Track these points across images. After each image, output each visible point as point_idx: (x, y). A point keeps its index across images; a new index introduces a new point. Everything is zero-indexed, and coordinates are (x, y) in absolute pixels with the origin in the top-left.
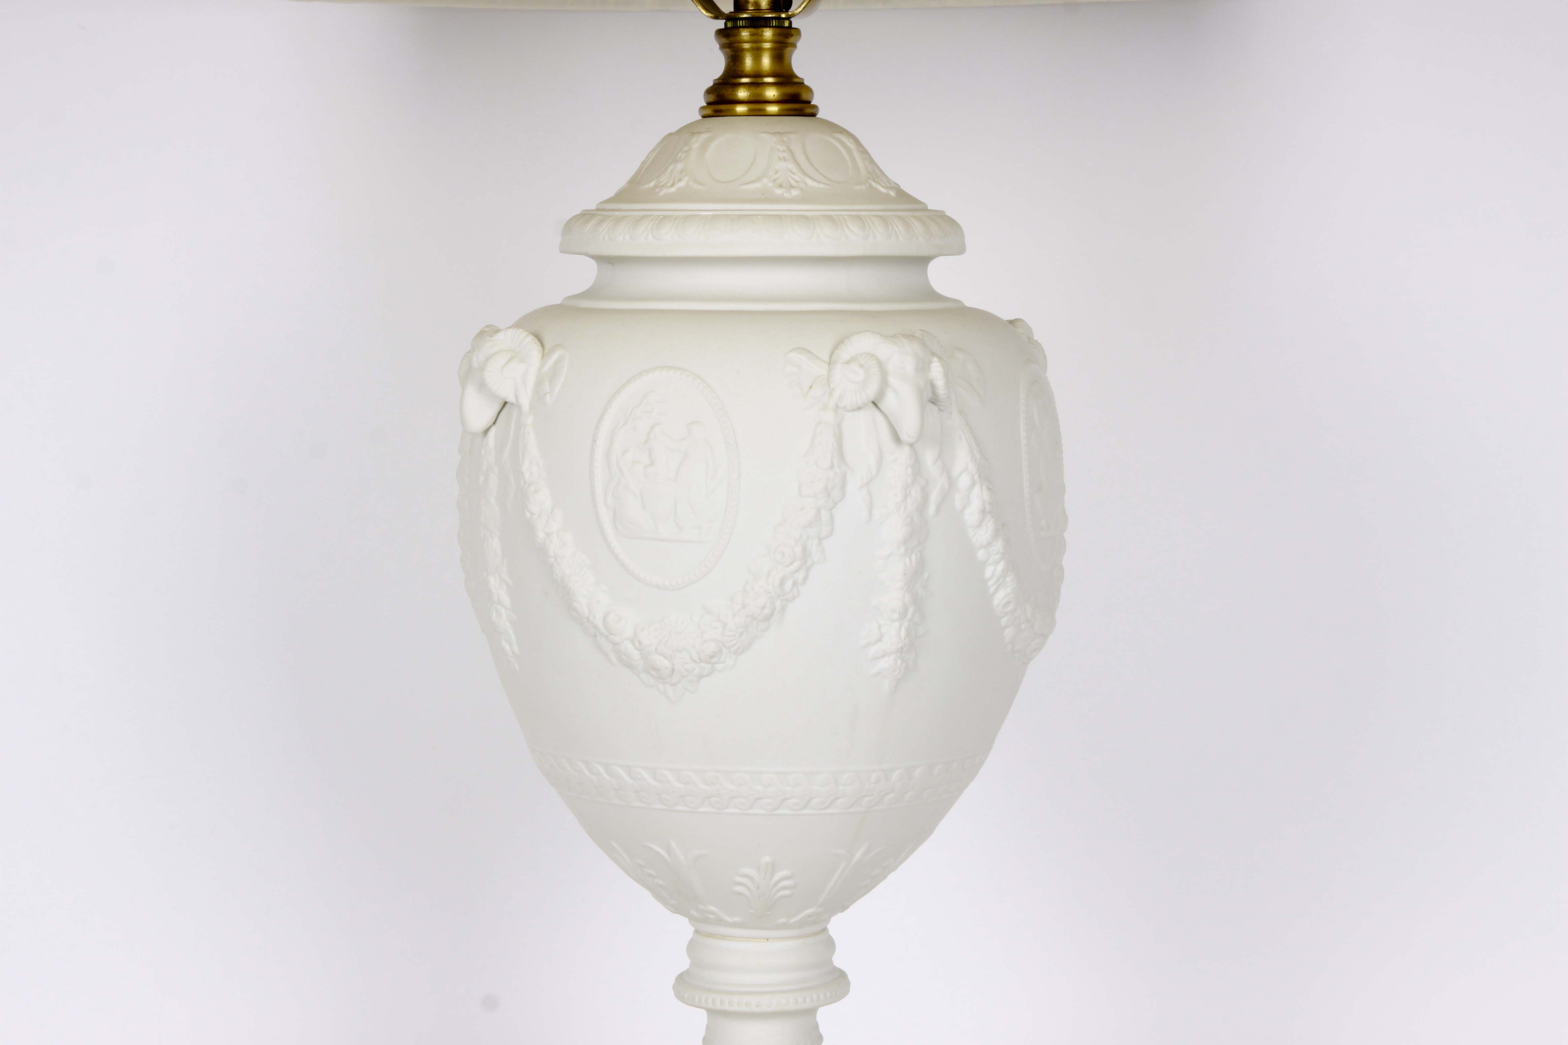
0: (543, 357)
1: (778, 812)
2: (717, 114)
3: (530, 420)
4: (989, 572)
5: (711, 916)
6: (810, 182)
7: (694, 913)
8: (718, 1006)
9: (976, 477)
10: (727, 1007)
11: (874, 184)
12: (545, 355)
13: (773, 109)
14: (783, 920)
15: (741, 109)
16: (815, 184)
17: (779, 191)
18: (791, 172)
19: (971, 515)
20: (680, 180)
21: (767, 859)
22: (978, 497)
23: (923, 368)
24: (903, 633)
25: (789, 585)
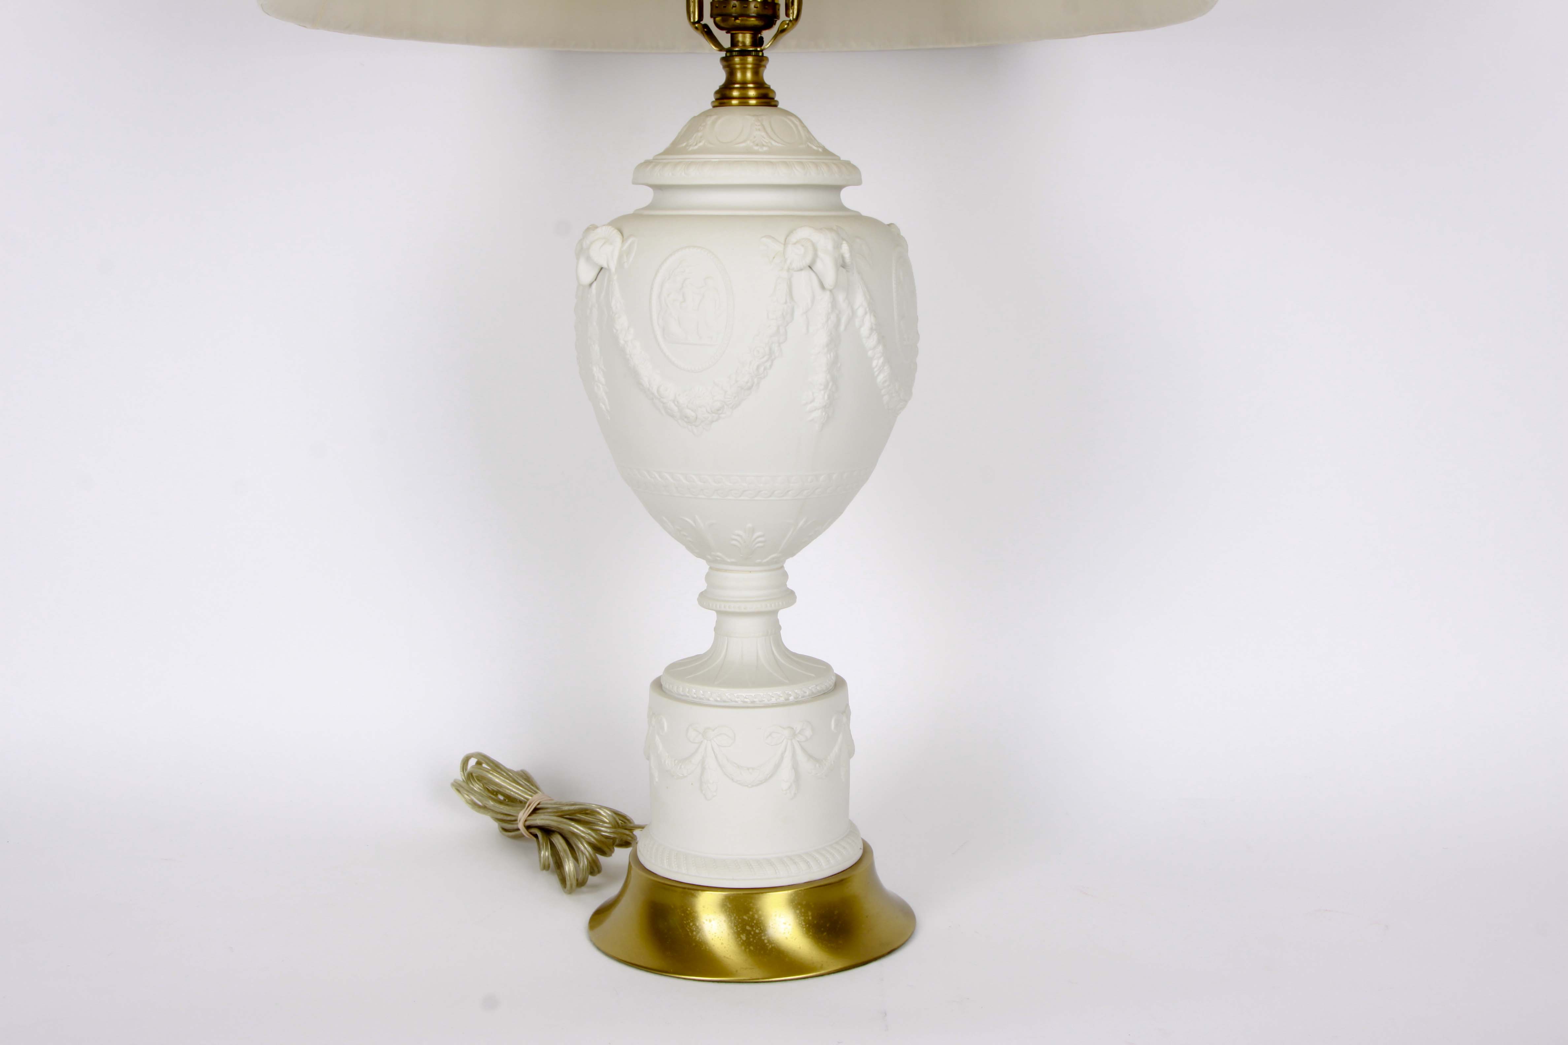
0: (623, 241)
1: (756, 498)
2: (721, 105)
3: (615, 277)
4: (874, 363)
5: (719, 559)
6: (773, 143)
7: (709, 557)
8: (723, 609)
9: (867, 309)
10: (728, 609)
11: (810, 145)
12: (624, 241)
13: (753, 102)
14: (759, 561)
15: (734, 102)
16: (777, 144)
17: (756, 148)
18: (763, 137)
19: (865, 331)
20: (700, 142)
21: (750, 525)
22: (869, 320)
23: (837, 247)
24: (826, 397)
25: (762, 369)
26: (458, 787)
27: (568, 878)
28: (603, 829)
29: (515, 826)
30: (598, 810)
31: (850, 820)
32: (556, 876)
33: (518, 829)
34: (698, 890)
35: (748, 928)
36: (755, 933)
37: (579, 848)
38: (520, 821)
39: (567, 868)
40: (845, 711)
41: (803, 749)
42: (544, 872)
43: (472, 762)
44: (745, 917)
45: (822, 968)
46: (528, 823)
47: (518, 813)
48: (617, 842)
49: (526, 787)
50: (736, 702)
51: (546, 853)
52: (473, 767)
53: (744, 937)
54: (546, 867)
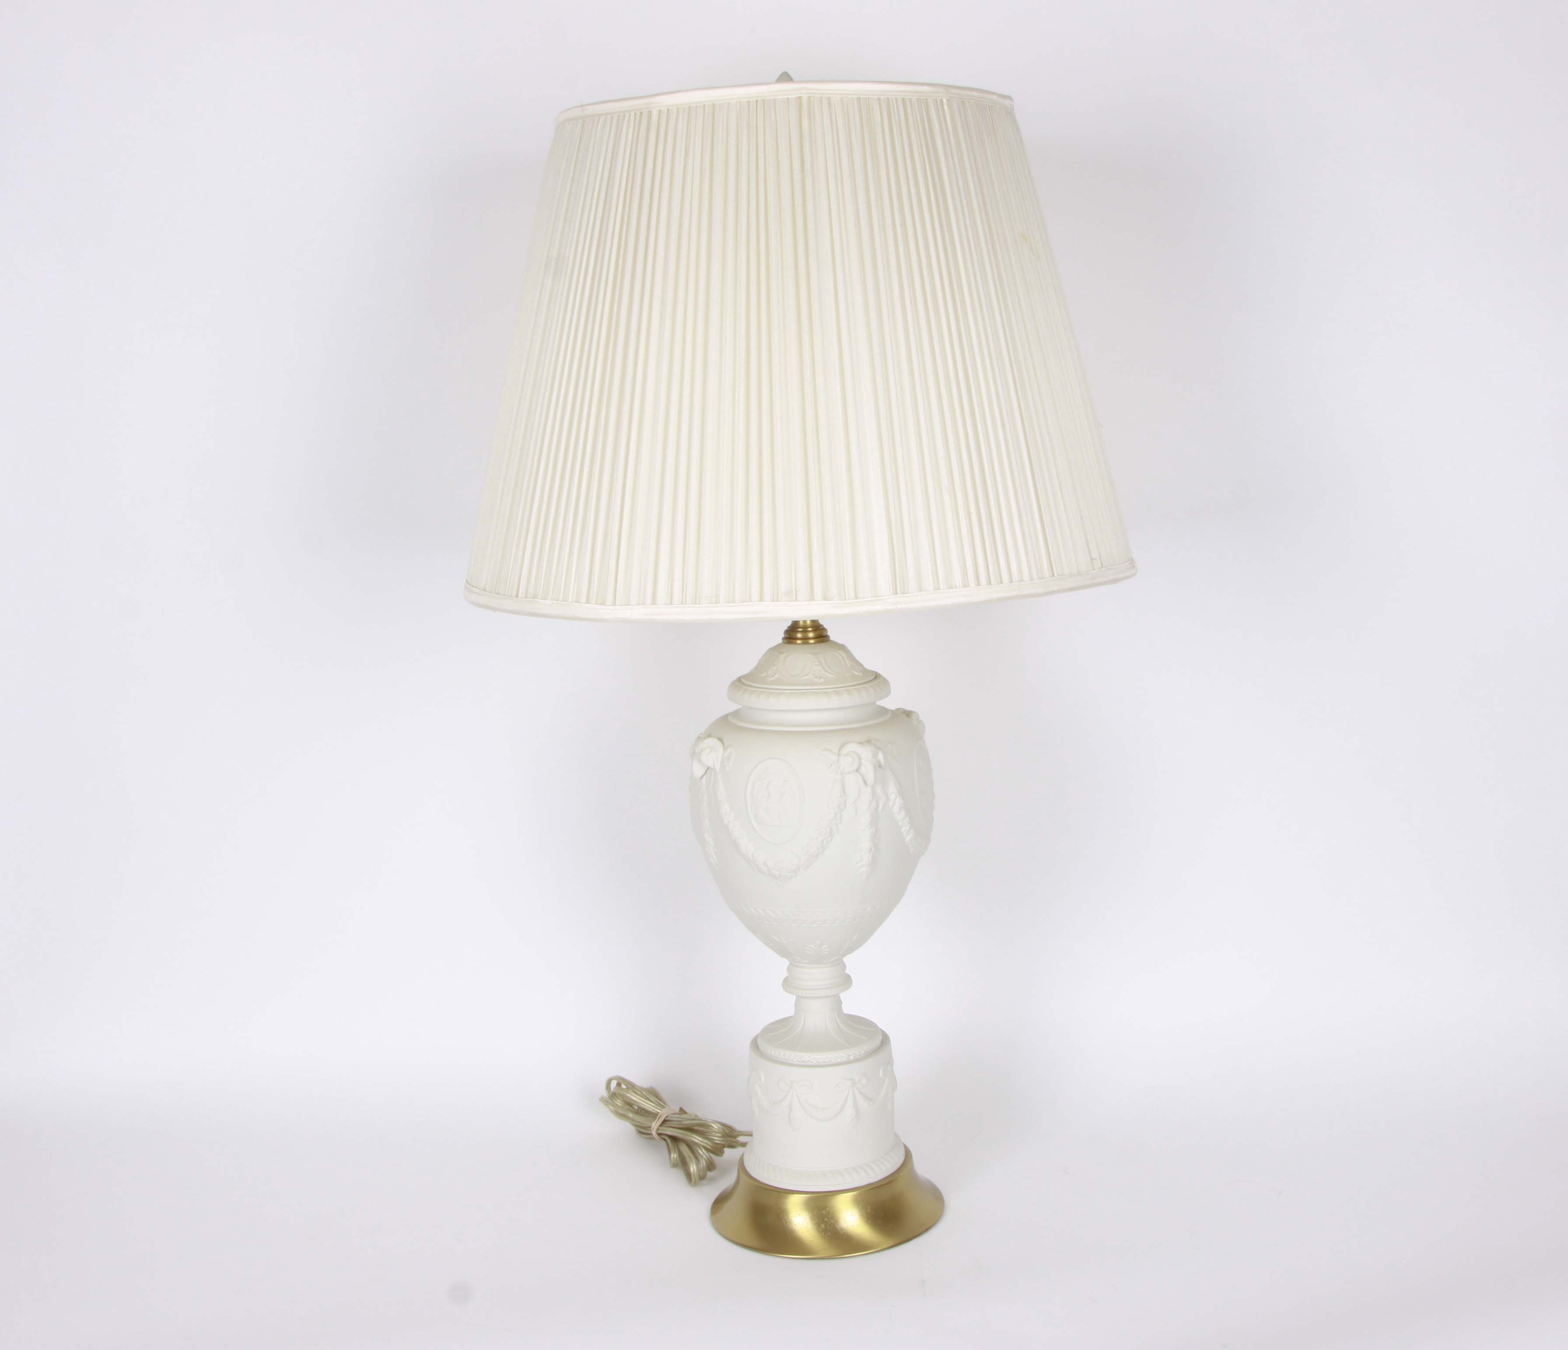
0: (724, 750)
1: (823, 926)
2: (790, 643)
3: (720, 776)
4: (903, 829)
5: (797, 959)
6: (828, 675)
7: (789, 957)
8: (800, 992)
9: (897, 794)
10: (805, 993)
11: (853, 671)
12: (725, 749)
13: (812, 641)
14: (825, 960)
15: (799, 642)
16: (830, 675)
17: (816, 680)
18: (820, 670)
19: (896, 809)
20: (776, 674)
21: (819, 941)
22: (899, 802)
23: (875, 755)
24: (870, 858)
25: (825, 842)
26: (602, 1099)
27: (693, 1177)
28: (716, 1138)
29: (649, 1132)
30: (711, 1124)
31: (895, 1133)
32: (683, 1172)
33: (651, 1134)
34: (790, 1194)
35: (826, 1219)
36: (831, 1223)
37: (699, 1154)
38: (653, 1129)
39: (692, 1170)
40: (890, 1062)
41: (861, 1093)
42: (674, 1169)
43: (614, 1084)
44: (824, 1212)
45: (878, 1246)
46: (660, 1132)
47: (652, 1123)
48: (727, 1145)
49: (656, 1103)
50: (813, 1062)
51: (674, 1156)
52: (615, 1088)
53: (823, 1226)
54: (675, 1165)
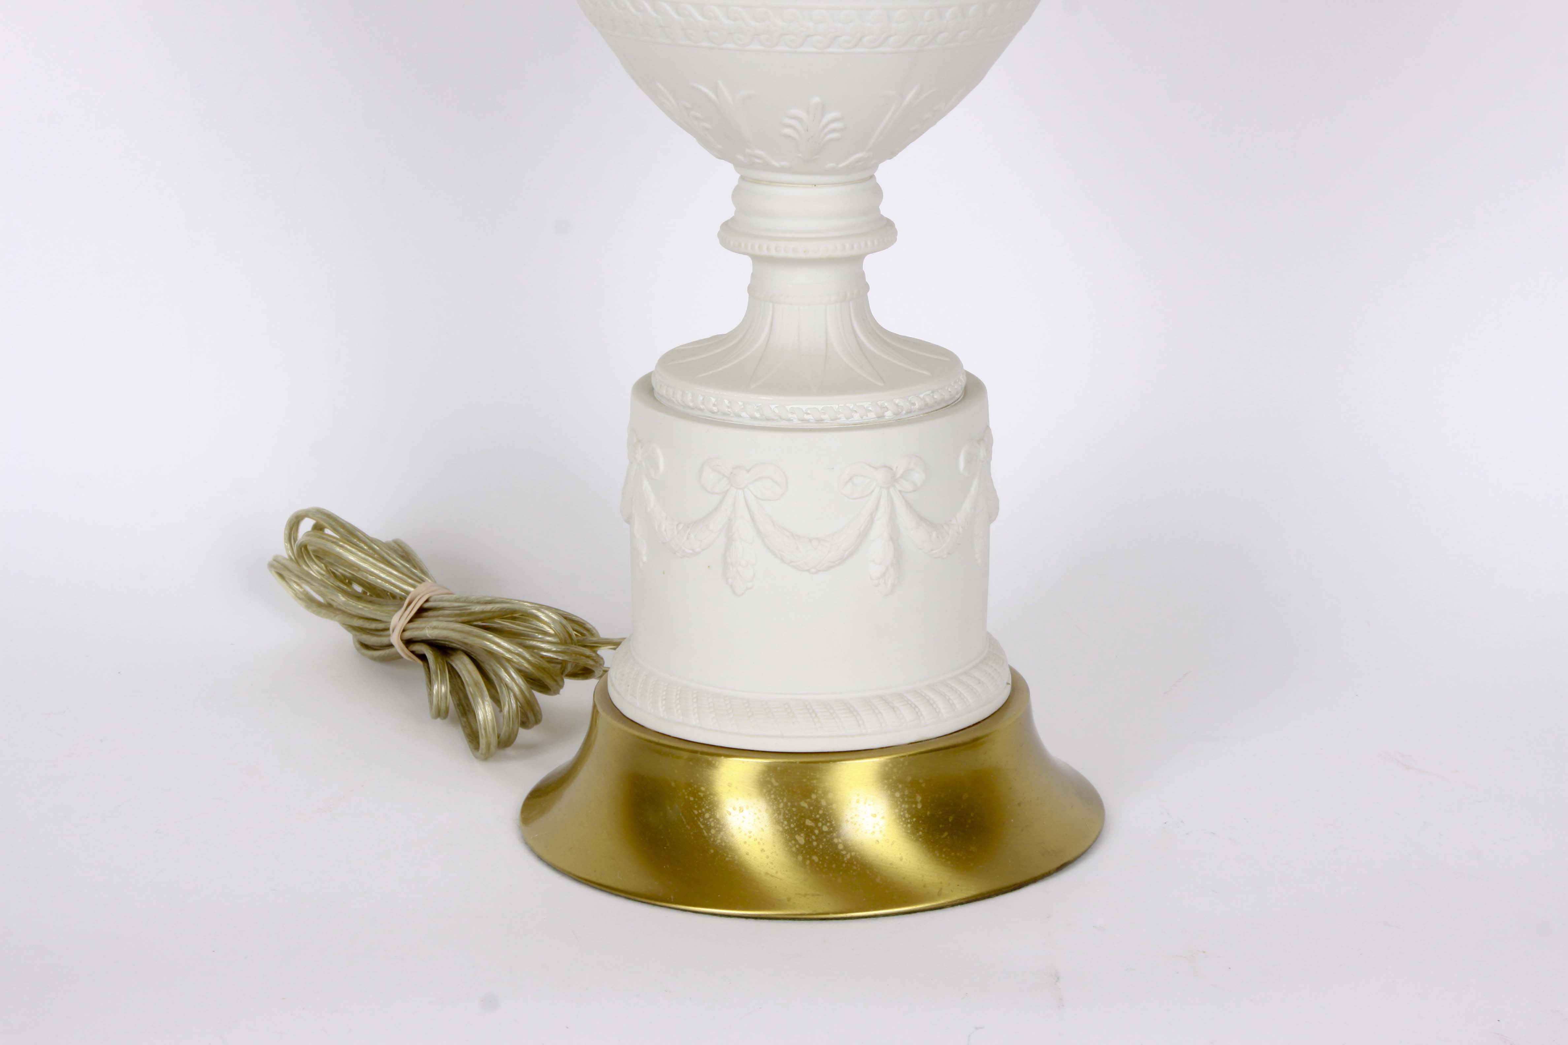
5: (758, 161)
7: (740, 157)
8: (765, 252)
10: (773, 253)
14: (832, 165)
21: (816, 100)
26: (280, 570)
27: (482, 732)
28: (543, 645)
29: (384, 640)
30: (535, 611)
31: (988, 633)
32: (460, 729)
33: (391, 646)
34: (720, 755)
35: (809, 823)
36: (821, 832)
37: (501, 679)
38: (393, 631)
39: (480, 715)
40: (984, 438)
41: (909, 506)
42: (439, 720)
43: (307, 525)
44: (804, 804)
45: (940, 894)
46: (408, 635)
47: (391, 617)
48: (569, 669)
49: (405, 570)
50: (789, 420)
51: (441, 688)
52: (307, 534)
53: (801, 839)
54: (441, 713)
